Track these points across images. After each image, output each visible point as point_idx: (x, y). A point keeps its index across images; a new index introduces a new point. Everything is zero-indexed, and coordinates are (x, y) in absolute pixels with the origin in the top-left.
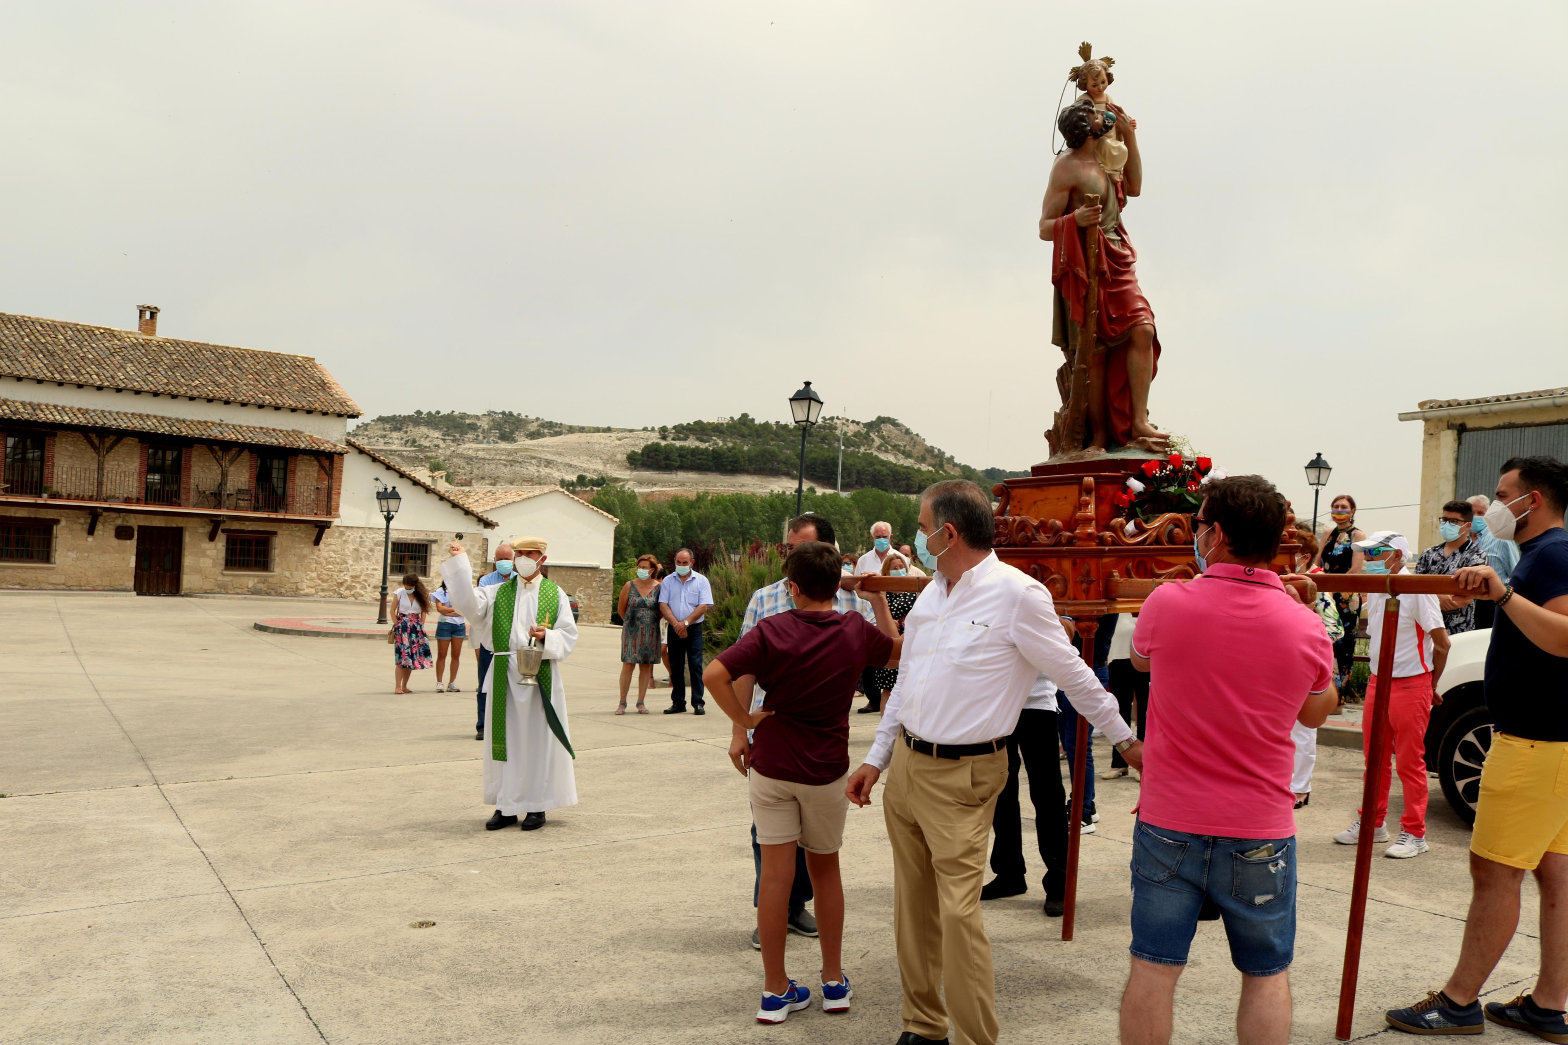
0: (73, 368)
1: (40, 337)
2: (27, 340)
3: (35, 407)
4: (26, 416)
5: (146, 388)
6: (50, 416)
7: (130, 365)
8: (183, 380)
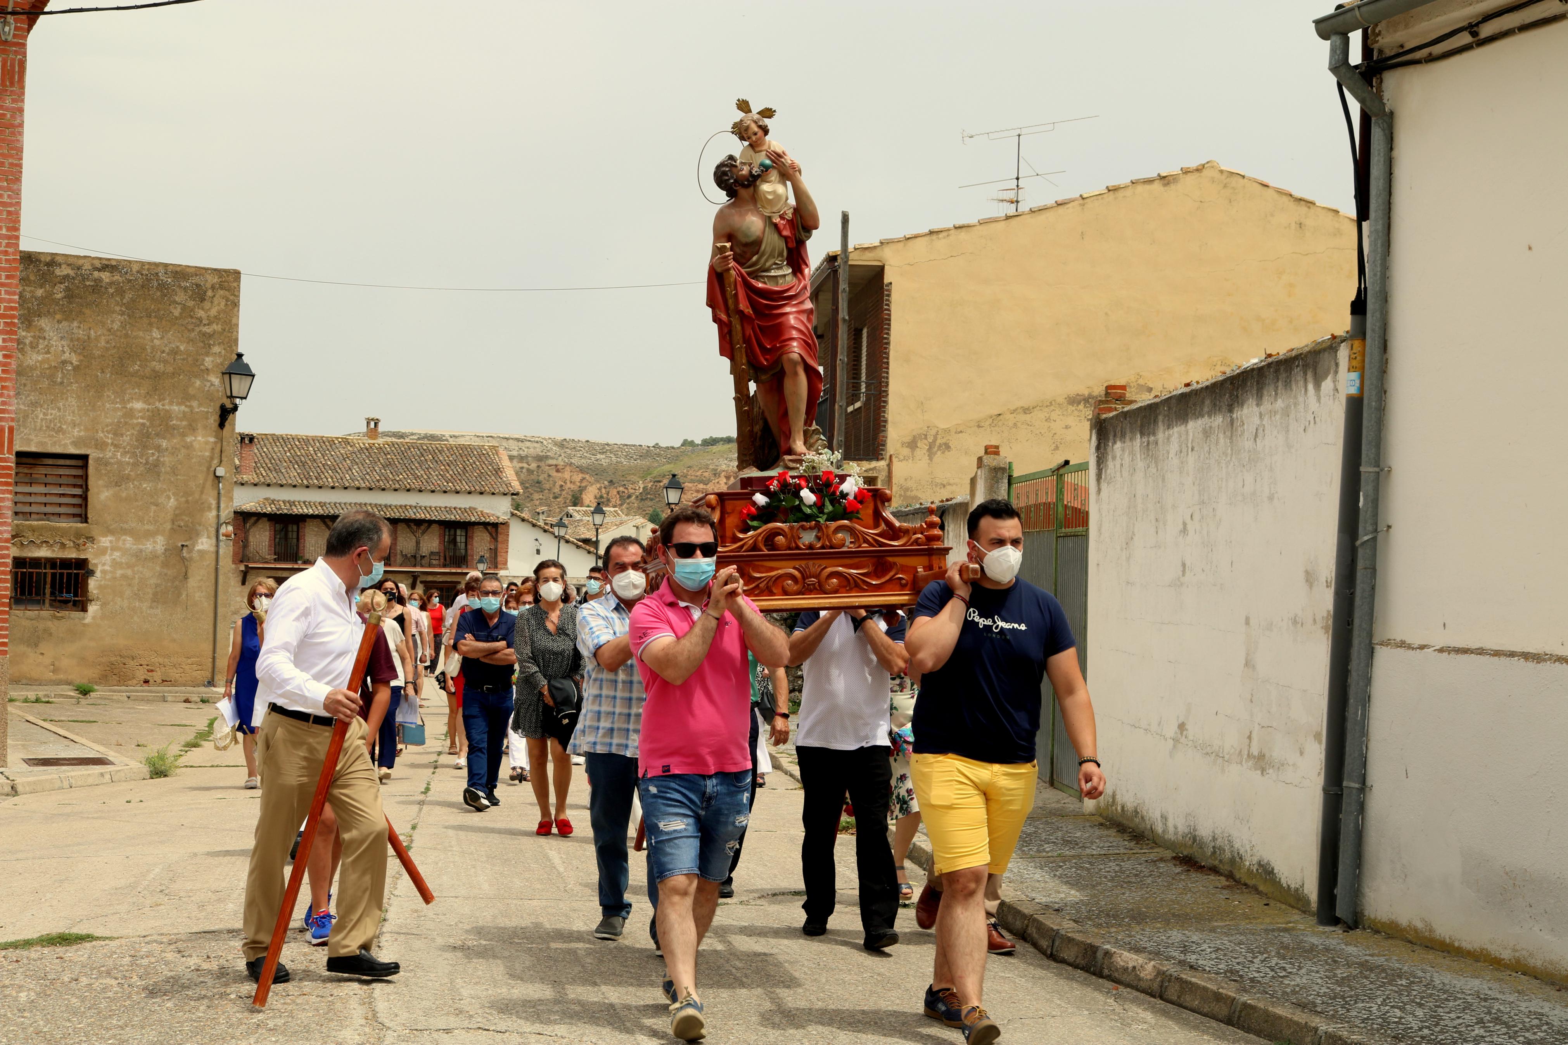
0: (316, 474)
1: (297, 451)
2: (288, 454)
3: (292, 503)
4: (286, 511)
5: (364, 485)
6: (300, 510)
7: (355, 467)
8: (391, 476)
